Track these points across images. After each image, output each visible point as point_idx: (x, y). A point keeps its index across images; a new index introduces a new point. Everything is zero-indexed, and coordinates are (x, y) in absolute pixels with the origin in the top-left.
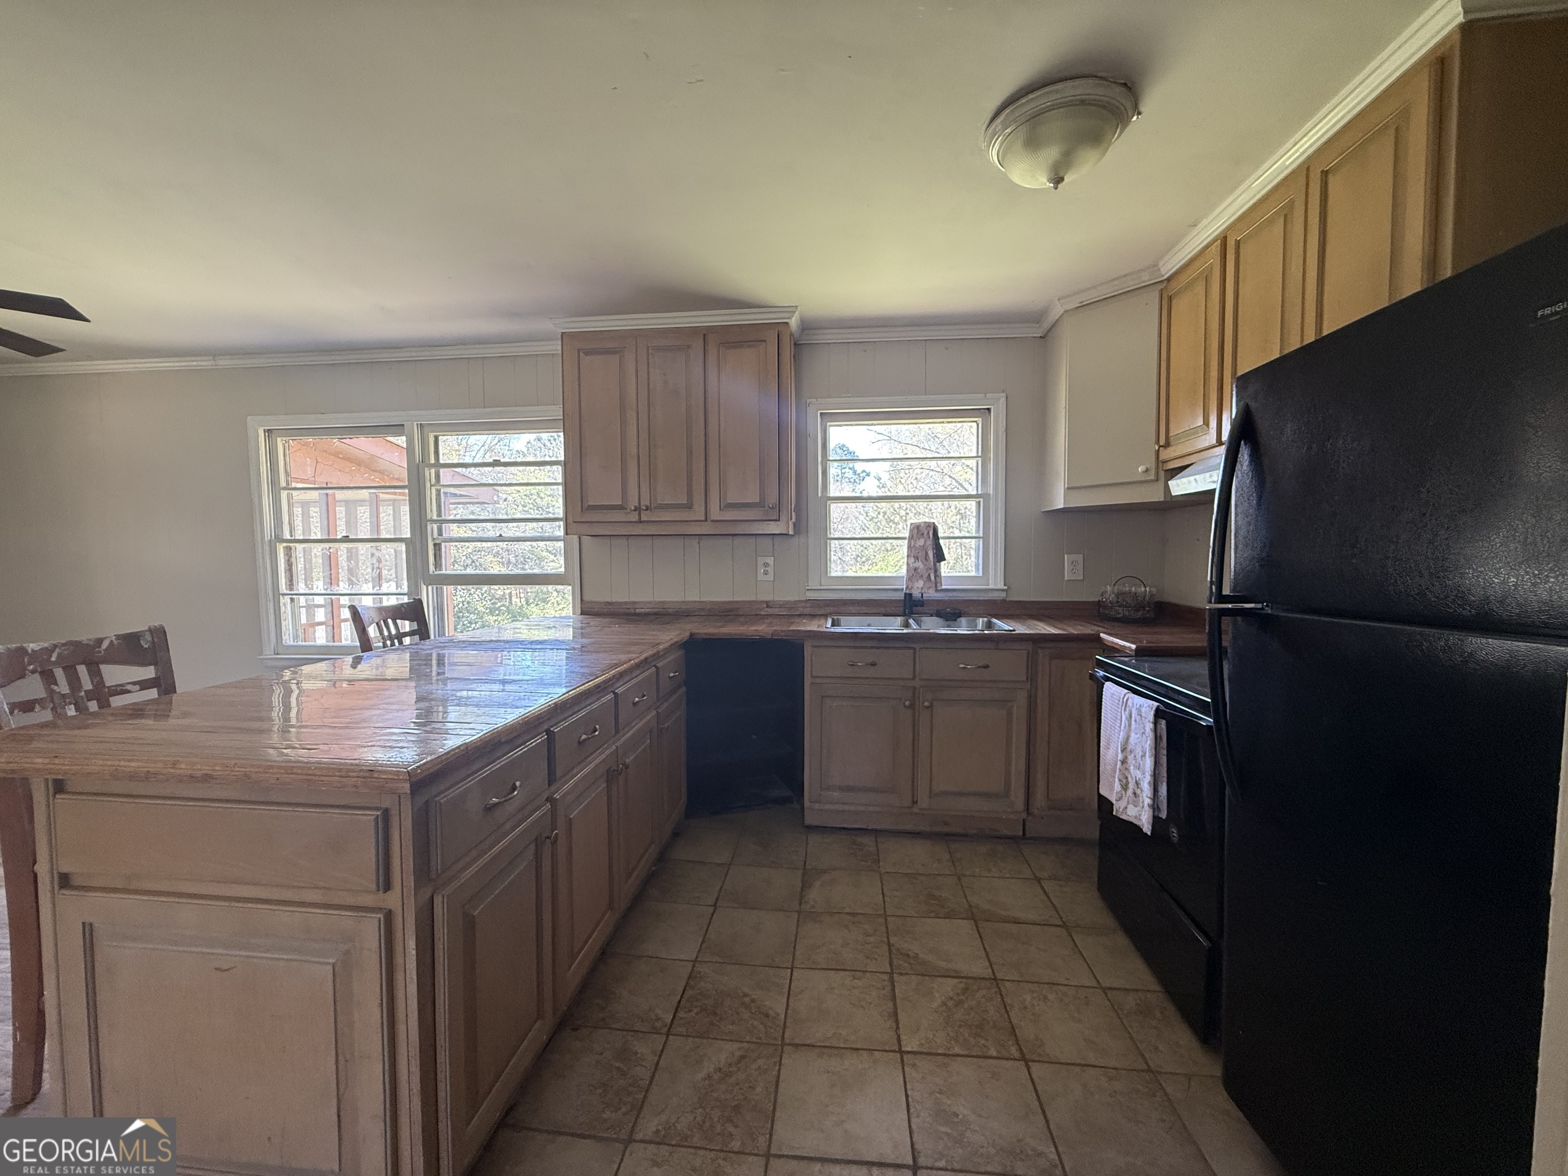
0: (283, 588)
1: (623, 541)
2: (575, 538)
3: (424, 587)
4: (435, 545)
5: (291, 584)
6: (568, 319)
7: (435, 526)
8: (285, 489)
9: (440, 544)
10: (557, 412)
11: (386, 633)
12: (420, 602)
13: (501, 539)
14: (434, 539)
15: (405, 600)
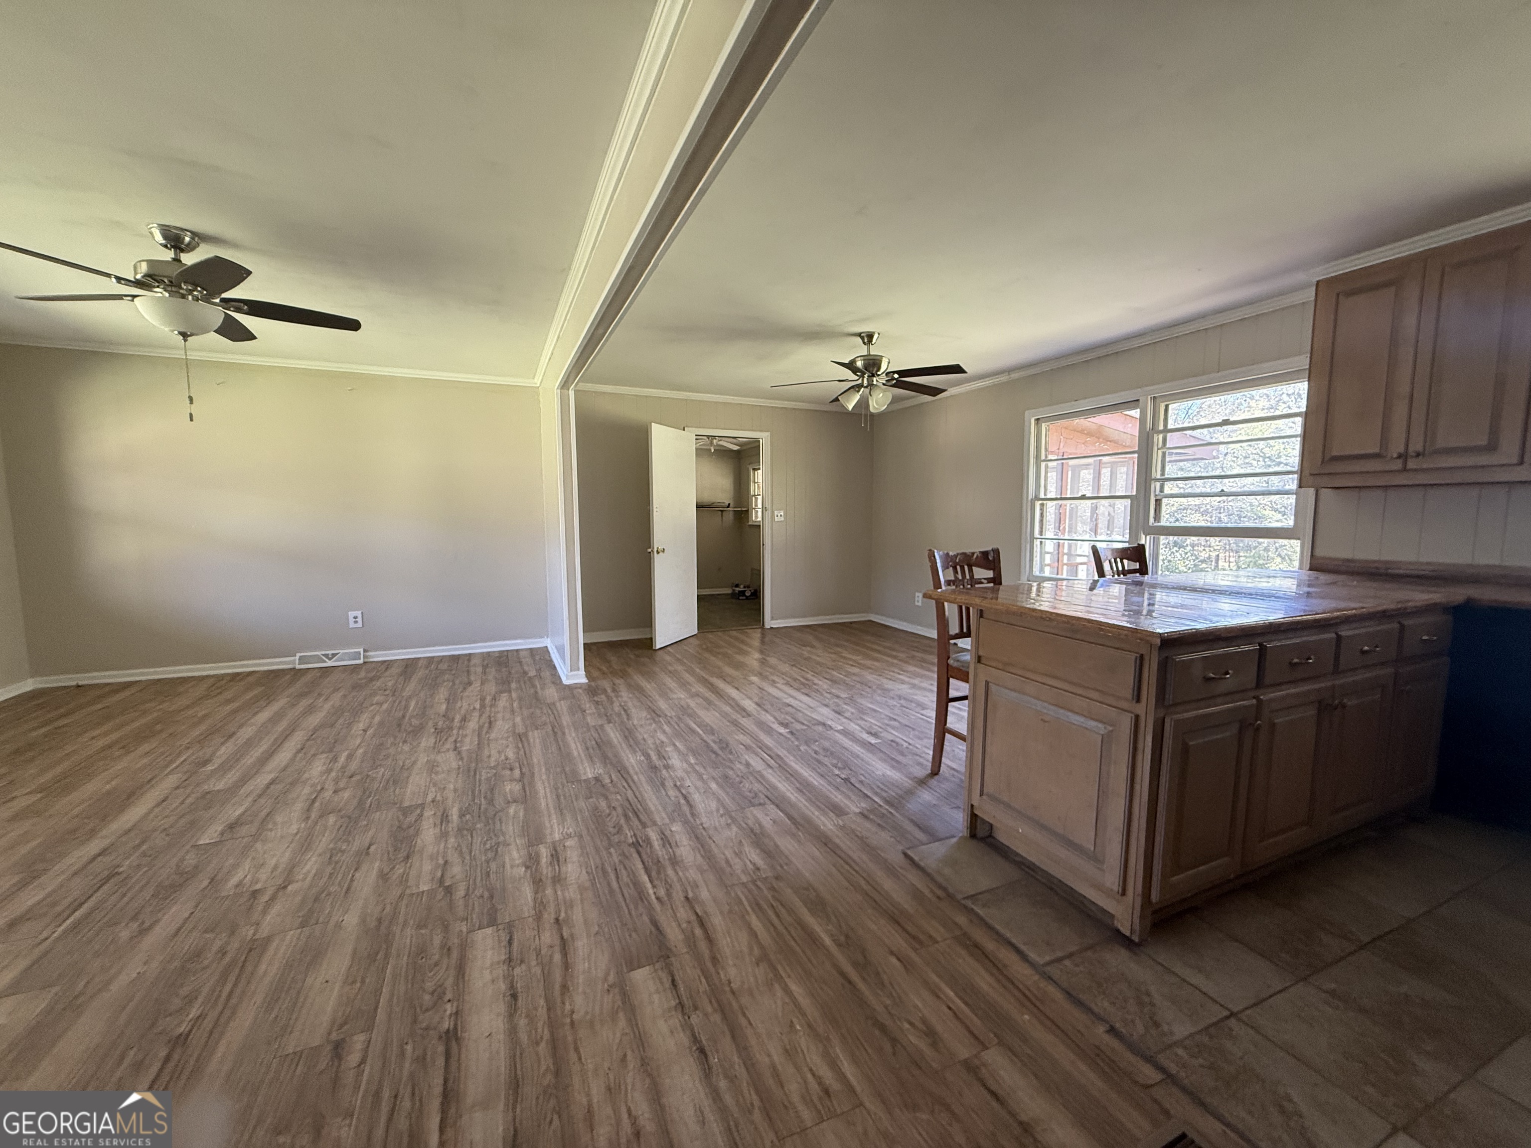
0: (1037, 534)
1: (1379, 493)
2: (1312, 491)
3: (1143, 536)
4: (1156, 500)
5: (1041, 533)
6: (1327, 266)
7: (1158, 484)
8: (1044, 461)
9: (1160, 500)
10: (1304, 362)
11: (1115, 569)
12: (1143, 546)
13: (1222, 493)
14: (1156, 495)
15: (1126, 545)
